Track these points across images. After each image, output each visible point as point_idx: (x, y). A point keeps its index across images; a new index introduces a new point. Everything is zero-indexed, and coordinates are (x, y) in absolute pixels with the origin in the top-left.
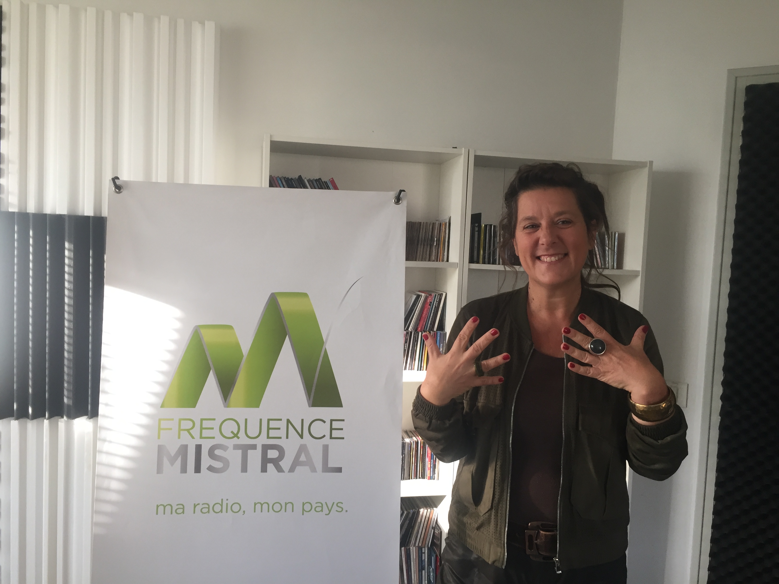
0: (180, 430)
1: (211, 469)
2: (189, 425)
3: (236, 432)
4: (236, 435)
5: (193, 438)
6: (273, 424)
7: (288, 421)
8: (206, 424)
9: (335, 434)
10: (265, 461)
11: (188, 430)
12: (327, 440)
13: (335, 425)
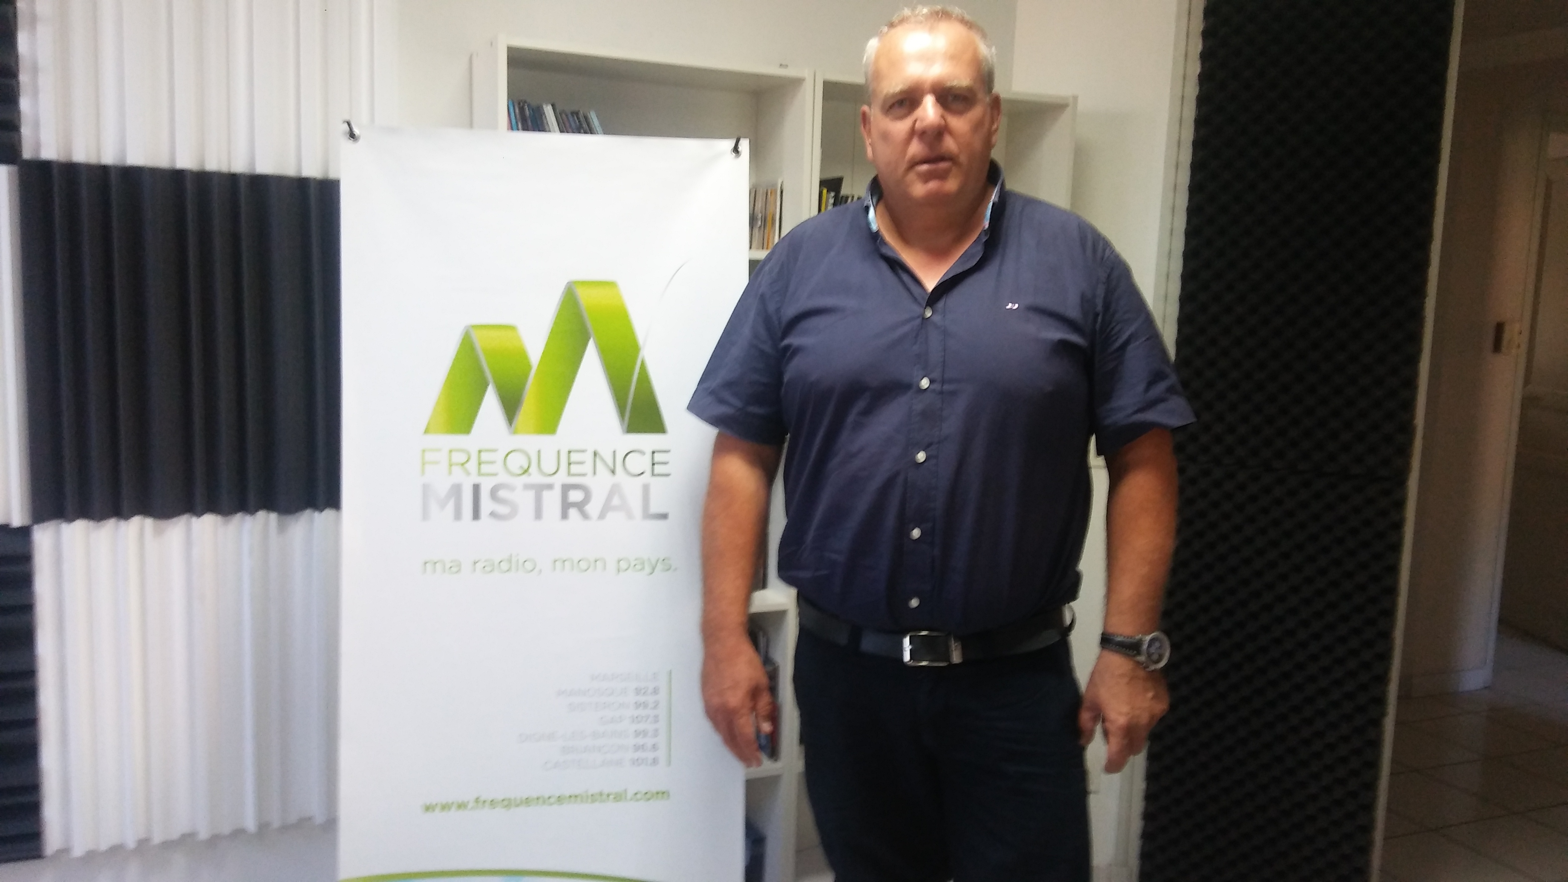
0: (451, 465)
1: (493, 514)
2: (462, 458)
3: (526, 467)
4: (526, 471)
5: (468, 473)
6: (574, 457)
7: (595, 454)
8: (485, 456)
9: (658, 469)
10: (566, 506)
11: (463, 464)
12: (647, 478)
13: (658, 457)
